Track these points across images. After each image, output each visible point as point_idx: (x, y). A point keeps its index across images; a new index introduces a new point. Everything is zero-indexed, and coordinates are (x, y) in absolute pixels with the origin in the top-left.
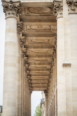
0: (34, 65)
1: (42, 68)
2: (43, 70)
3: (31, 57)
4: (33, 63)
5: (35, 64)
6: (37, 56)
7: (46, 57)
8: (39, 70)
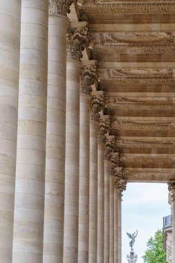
0: (118, 65)
1: (156, 81)
2: (157, 89)
3: (103, 22)
4: (116, 55)
5: (124, 58)
6: (127, 17)
7: (167, 22)
8: (143, 89)
